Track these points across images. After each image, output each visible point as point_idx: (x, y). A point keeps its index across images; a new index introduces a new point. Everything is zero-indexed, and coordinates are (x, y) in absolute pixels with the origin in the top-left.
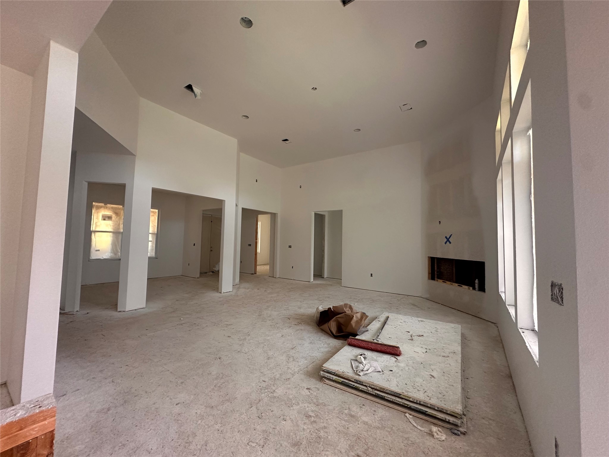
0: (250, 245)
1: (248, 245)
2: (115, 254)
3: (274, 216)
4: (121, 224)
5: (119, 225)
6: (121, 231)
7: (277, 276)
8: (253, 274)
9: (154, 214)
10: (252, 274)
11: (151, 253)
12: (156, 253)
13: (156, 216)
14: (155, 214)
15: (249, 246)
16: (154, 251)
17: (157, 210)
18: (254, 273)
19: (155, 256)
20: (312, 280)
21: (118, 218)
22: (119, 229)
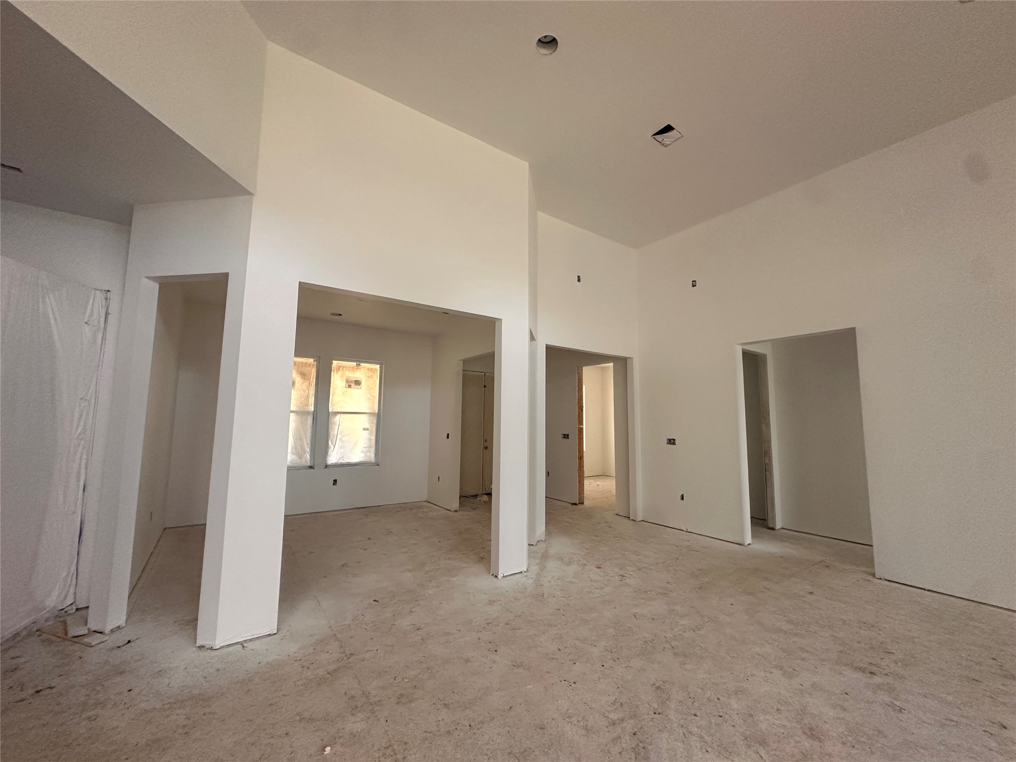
0: (566, 436)
1: (561, 436)
2: (300, 457)
3: (622, 364)
4: (310, 396)
5: (308, 397)
6: (311, 410)
7: (640, 518)
8: (576, 504)
9: (372, 374)
10: (573, 504)
11: (368, 454)
12: (376, 454)
13: (377, 378)
14: (374, 372)
15: (564, 438)
16: (373, 449)
17: (379, 366)
18: (578, 503)
19: (376, 460)
20: (748, 539)
21: (307, 383)
22: (307, 405)
